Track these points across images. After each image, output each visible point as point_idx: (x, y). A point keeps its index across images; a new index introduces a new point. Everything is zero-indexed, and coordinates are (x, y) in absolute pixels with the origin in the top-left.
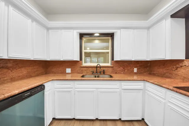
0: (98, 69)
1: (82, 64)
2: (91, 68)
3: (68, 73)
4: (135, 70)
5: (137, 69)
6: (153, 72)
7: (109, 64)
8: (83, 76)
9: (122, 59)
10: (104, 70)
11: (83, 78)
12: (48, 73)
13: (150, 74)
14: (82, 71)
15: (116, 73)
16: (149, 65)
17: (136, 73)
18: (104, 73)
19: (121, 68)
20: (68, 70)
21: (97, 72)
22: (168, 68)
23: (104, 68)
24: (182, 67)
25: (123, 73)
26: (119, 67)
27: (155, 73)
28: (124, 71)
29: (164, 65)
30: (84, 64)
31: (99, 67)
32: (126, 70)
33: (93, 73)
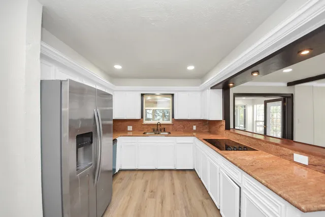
0: (159, 126)
1: (142, 121)
3: (130, 131)
5: (196, 127)
7: (170, 122)
8: (144, 133)
10: (164, 128)
11: (145, 135)
12: (116, 131)
14: (143, 128)
15: (176, 131)
17: (195, 131)
18: (164, 131)
19: (181, 126)
20: (130, 128)
21: (157, 130)
23: (164, 126)
28: (184, 128)
30: (145, 122)
32: (186, 128)
33: (154, 130)
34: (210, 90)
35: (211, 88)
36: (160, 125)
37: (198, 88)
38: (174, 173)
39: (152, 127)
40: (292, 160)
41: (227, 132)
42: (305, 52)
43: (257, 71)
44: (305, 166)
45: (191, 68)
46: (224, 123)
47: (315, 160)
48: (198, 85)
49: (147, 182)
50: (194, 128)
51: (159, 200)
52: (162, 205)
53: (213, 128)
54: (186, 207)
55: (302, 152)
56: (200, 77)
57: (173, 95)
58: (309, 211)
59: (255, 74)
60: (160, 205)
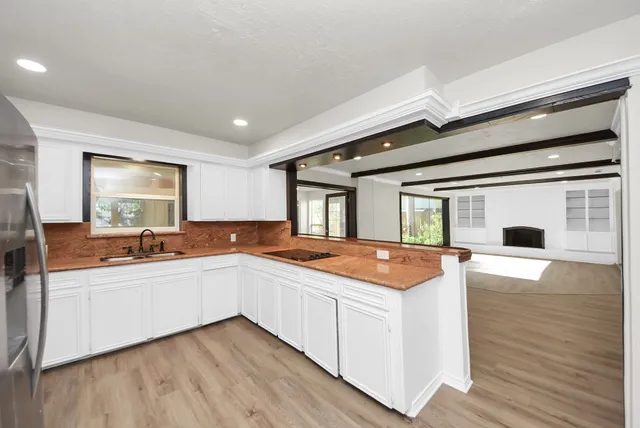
0: (145, 240)
2: (122, 241)
5: (237, 236)
7: (176, 229)
8: (103, 260)
10: (162, 243)
14: (91, 248)
15: (193, 247)
18: (162, 249)
19: (205, 236)
21: (141, 249)
23: (163, 239)
24: (284, 230)
28: (212, 241)
30: (97, 232)
31: (147, 236)
32: (215, 240)
33: (129, 252)
34: (268, 169)
35: (271, 166)
36: (153, 235)
37: (244, 163)
38: (199, 335)
39: (122, 243)
40: (376, 259)
41: (295, 239)
42: (387, 145)
43: (340, 155)
44: (387, 261)
45: (240, 123)
46: (289, 225)
47: (395, 253)
48: (245, 158)
49: (137, 371)
50: (233, 238)
51: (189, 389)
52: (202, 392)
53: (270, 235)
54: (250, 374)
55: (384, 247)
56: (249, 143)
57: (183, 169)
58: (408, 288)
59: (337, 158)
60: (198, 392)
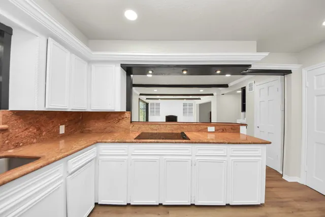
4: (62, 130)
5: (65, 127)
6: (87, 129)
9: (51, 107)
13: (82, 132)
16: (81, 118)
17: (63, 136)
19: (33, 130)
22: (109, 121)
24: (123, 118)
25: (38, 142)
26: (27, 127)
27: (91, 129)
28: (40, 134)
29: (104, 118)
32: (44, 133)
34: (119, 67)
40: (207, 132)
41: (136, 125)
44: (213, 132)
46: (128, 115)
47: (218, 128)
55: (212, 126)
